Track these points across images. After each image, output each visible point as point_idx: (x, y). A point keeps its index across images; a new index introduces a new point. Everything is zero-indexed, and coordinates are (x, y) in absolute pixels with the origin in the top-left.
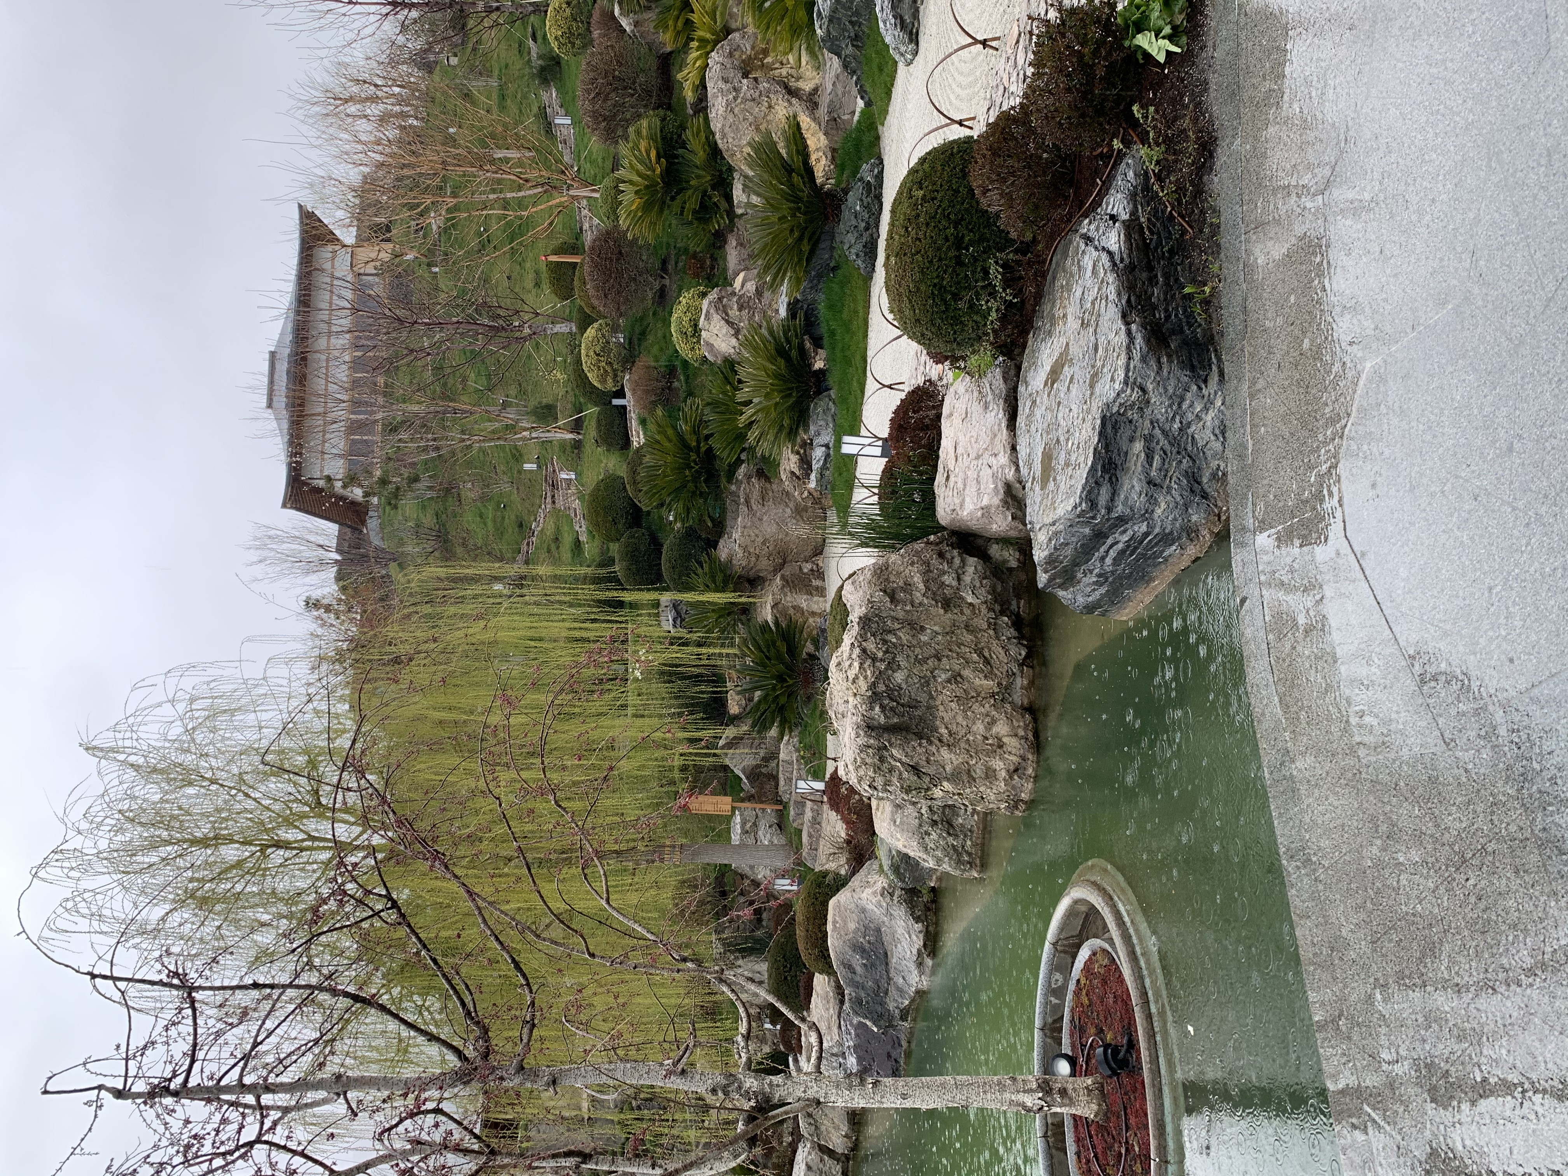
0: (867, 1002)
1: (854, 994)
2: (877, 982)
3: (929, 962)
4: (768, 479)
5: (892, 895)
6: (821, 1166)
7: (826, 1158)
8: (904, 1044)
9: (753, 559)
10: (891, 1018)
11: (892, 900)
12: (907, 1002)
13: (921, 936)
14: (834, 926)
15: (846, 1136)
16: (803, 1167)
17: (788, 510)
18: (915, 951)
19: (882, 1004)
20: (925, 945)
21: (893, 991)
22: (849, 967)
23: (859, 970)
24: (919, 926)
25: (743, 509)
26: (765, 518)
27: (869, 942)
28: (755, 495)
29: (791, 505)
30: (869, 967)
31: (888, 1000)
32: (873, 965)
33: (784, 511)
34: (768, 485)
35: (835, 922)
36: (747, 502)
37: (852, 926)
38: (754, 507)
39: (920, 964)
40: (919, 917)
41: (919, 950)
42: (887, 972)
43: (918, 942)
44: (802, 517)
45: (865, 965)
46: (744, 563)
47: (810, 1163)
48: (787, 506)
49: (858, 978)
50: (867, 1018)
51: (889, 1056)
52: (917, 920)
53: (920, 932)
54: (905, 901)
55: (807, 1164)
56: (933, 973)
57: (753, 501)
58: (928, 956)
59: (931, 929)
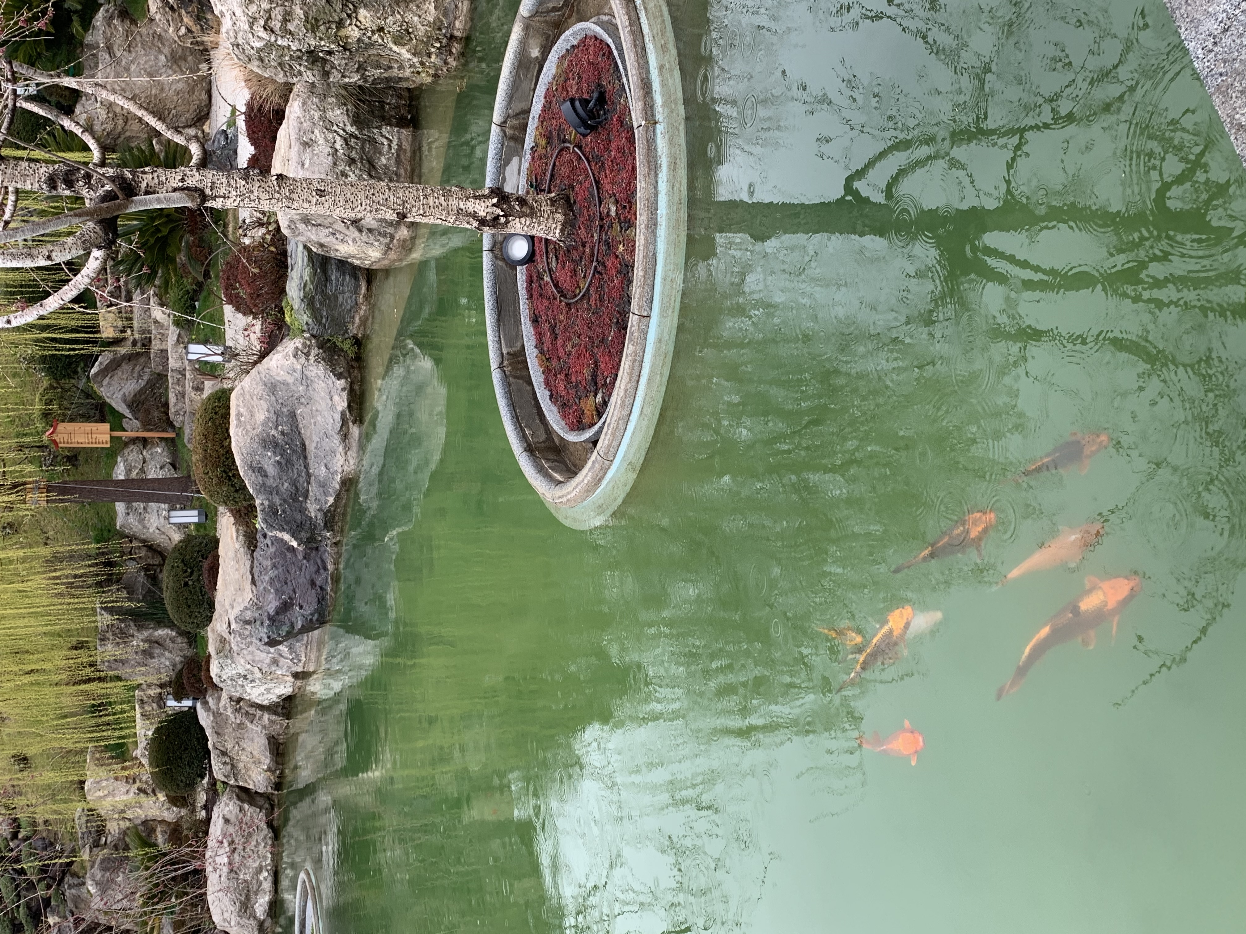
0: (284, 511)
1: (266, 503)
2: (294, 483)
3: (355, 431)
4: (134, 22)
5: (307, 355)
6: (241, 815)
7: (246, 806)
8: (330, 567)
9: (121, 122)
10: (313, 527)
11: (308, 360)
12: (331, 500)
13: (345, 395)
14: (239, 420)
15: (269, 769)
16: (221, 821)
17: (163, 58)
18: (338, 417)
19: (303, 510)
20: (349, 406)
21: (314, 489)
22: (260, 471)
23: (271, 470)
24: (341, 383)
25: (104, 56)
26: (133, 67)
27: (282, 433)
28: (118, 41)
29: (166, 50)
30: (284, 465)
31: (308, 505)
32: (289, 461)
33: (156, 58)
34: (133, 27)
35: (239, 415)
36: (109, 49)
37: (261, 417)
38: (118, 54)
39: (345, 437)
40: (341, 374)
41: (343, 414)
42: (306, 467)
43: (341, 403)
44: (180, 67)
45: (278, 462)
46: (109, 127)
47: (228, 816)
48: (160, 51)
49: (270, 482)
50: (283, 530)
51: (313, 583)
52: (339, 376)
53: (343, 389)
54: (323, 359)
55: (224, 817)
56: (362, 448)
57: (115, 48)
58: (354, 422)
59: (356, 387)
